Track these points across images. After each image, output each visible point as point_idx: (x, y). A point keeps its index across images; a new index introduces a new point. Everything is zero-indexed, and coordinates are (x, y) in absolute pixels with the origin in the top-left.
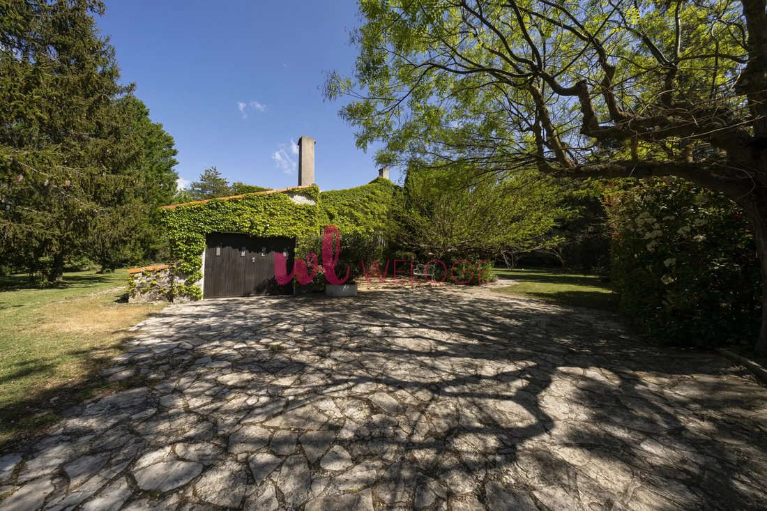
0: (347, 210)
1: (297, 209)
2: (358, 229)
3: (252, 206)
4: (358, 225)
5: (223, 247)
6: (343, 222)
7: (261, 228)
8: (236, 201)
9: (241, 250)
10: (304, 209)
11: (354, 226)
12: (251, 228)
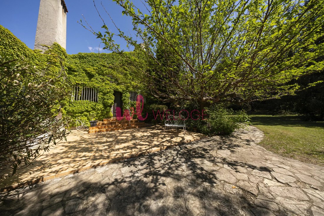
0: (106, 71)
2: (118, 87)
4: (118, 84)
6: (104, 81)
11: (114, 85)
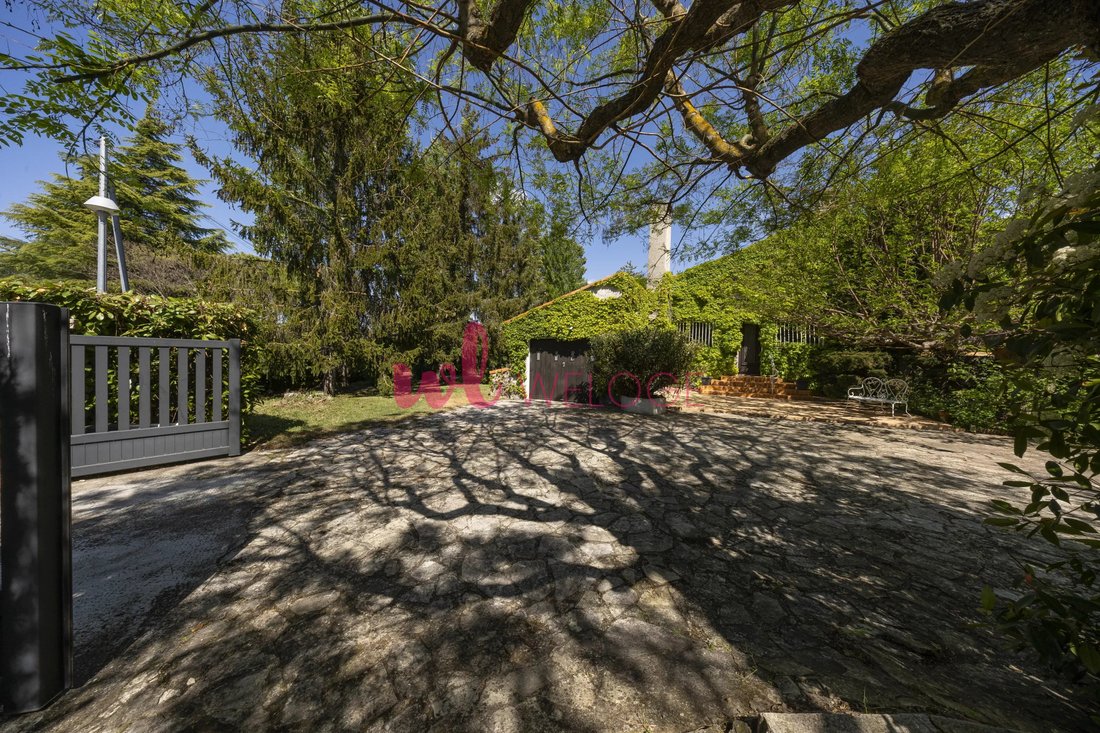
0: (728, 287)
1: (599, 305)
2: (751, 315)
3: (559, 311)
4: (751, 309)
5: (541, 352)
6: (723, 308)
7: (566, 332)
8: (547, 308)
9: (554, 354)
10: (606, 304)
11: (743, 313)
12: (558, 332)
